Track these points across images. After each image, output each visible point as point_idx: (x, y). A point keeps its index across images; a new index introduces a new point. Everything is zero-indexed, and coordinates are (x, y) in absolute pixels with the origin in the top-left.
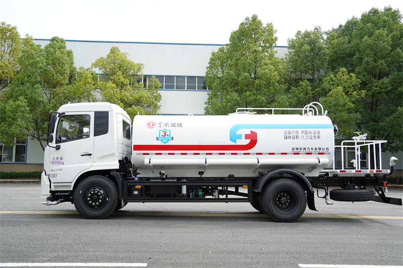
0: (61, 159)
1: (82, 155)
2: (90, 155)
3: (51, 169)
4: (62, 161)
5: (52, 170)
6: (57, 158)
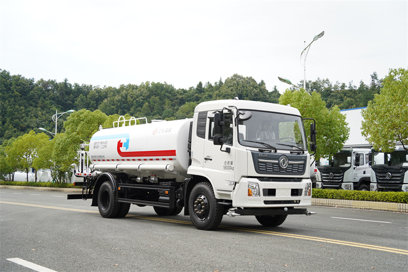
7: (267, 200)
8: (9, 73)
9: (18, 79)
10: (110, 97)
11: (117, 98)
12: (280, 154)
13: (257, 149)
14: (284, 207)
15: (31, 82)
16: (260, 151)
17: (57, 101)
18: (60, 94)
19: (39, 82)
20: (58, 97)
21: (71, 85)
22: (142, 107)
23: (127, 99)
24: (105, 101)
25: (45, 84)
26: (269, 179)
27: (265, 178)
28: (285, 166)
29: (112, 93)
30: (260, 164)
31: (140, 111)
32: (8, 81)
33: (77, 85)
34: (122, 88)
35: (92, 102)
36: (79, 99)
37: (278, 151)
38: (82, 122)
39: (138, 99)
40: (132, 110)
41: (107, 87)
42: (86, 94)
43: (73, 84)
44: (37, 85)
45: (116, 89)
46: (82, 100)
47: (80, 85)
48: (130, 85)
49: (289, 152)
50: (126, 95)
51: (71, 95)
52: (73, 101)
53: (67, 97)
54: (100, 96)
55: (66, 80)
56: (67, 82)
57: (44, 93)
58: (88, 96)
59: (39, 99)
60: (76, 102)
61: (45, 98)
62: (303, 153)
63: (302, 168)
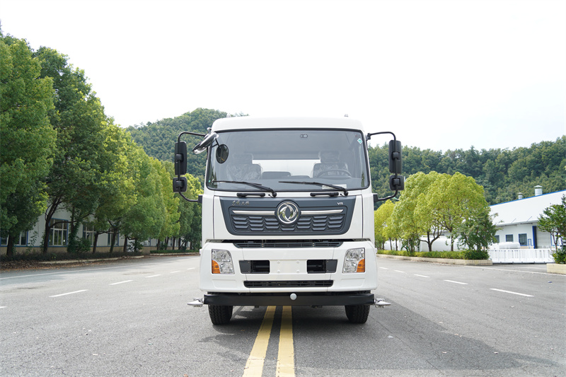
7: (248, 280)
8: (419, 149)
9: (427, 152)
10: (520, 158)
11: (529, 158)
12: (281, 200)
13: (235, 194)
14: (289, 294)
15: (439, 154)
16: (240, 196)
17: (465, 169)
18: (468, 162)
19: (447, 154)
20: (465, 165)
21: (477, 151)
22: (559, 165)
23: (541, 157)
24: (515, 163)
25: (453, 154)
26: (257, 244)
27: (249, 243)
28: (291, 220)
29: (522, 154)
30: (235, 218)
31: (558, 169)
32: (419, 156)
33: (484, 151)
34: (534, 146)
35: (501, 166)
36: (487, 164)
37: (279, 195)
38: (416, 186)
39: (553, 157)
40: (547, 169)
41: (517, 148)
42: (493, 159)
43: (480, 150)
44: (444, 156)
45: (527, 149)
46: (490, 165)
47: (488, 150)
48: (543, 143)
49: (308, 194)
50: (540, 153)
51: (479, 161)
52: (481, 168)
53: (474, 164)
54: (509, 159)
55: (472, 148)
56: (474, 149)
57: (451, 163)
58: (496, 160)
59: (447, 169)
60: (484, 168)
61: (452, 167)
62: (346, 194)
63: (340, 222)
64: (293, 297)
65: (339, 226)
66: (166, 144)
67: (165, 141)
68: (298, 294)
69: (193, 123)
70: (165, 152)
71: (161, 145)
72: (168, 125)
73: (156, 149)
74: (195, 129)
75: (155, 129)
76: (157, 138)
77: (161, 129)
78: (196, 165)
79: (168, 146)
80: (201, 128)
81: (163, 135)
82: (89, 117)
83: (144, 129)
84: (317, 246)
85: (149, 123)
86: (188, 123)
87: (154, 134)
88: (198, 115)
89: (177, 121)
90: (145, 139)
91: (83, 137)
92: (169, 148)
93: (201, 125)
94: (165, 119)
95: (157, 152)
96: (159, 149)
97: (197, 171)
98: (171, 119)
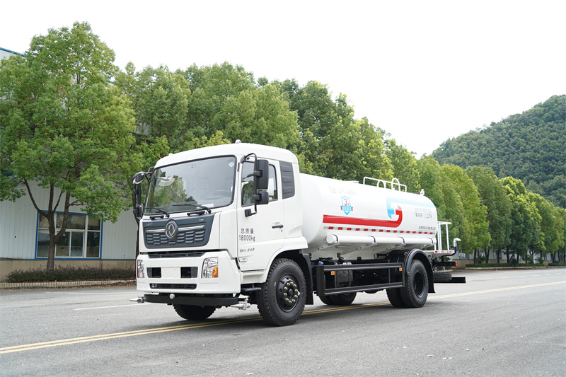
0: (252, 232)
1: (273, 227)
2: (281, 227)
3: (241, 247)
4: (253, 235)
5: (241, 251)
6: (247, 230)
7: (152, 283)
14: (169, 294)
27: (155, 254)
28: (173, 235)
30: (147, 236)
37: (170, 216)
49: (186, 214)
62: (210, 212)
63: (202, 236)
64: (172, 296)
65: (201, 239)
66: (514, 144)
67: (512, 140)
68: (175, 294)
69: (546, 115)
70: (513, 153)
71: (508, 146)
72: (515, 122)
73: (502, 151)
74: (550, 121)
75: (500, 129)
76: (503, 138)
77: (508, 128)
78: (553, 164)
79: (516, 145)
80: (557, 119)
81: (510, 134)
82: (345, 139)
83: (487, 131)
84: (190, 256)
85: (493, 124)
86: (541, 116)
87: (500, 135)
88: (552, 104)
89: (526, 117)
90: (488, 142)
91: (342, 158)
92: (518, 148)
93: (556, 116)
94: (511, 116)
95: (504, 155)
96: (506, 151)
97: (555, 171)
98: (518, 115)
